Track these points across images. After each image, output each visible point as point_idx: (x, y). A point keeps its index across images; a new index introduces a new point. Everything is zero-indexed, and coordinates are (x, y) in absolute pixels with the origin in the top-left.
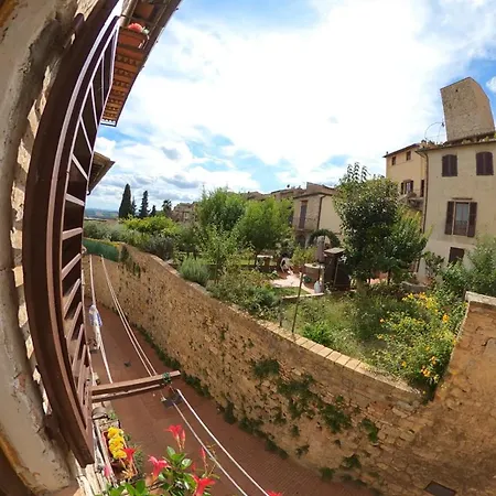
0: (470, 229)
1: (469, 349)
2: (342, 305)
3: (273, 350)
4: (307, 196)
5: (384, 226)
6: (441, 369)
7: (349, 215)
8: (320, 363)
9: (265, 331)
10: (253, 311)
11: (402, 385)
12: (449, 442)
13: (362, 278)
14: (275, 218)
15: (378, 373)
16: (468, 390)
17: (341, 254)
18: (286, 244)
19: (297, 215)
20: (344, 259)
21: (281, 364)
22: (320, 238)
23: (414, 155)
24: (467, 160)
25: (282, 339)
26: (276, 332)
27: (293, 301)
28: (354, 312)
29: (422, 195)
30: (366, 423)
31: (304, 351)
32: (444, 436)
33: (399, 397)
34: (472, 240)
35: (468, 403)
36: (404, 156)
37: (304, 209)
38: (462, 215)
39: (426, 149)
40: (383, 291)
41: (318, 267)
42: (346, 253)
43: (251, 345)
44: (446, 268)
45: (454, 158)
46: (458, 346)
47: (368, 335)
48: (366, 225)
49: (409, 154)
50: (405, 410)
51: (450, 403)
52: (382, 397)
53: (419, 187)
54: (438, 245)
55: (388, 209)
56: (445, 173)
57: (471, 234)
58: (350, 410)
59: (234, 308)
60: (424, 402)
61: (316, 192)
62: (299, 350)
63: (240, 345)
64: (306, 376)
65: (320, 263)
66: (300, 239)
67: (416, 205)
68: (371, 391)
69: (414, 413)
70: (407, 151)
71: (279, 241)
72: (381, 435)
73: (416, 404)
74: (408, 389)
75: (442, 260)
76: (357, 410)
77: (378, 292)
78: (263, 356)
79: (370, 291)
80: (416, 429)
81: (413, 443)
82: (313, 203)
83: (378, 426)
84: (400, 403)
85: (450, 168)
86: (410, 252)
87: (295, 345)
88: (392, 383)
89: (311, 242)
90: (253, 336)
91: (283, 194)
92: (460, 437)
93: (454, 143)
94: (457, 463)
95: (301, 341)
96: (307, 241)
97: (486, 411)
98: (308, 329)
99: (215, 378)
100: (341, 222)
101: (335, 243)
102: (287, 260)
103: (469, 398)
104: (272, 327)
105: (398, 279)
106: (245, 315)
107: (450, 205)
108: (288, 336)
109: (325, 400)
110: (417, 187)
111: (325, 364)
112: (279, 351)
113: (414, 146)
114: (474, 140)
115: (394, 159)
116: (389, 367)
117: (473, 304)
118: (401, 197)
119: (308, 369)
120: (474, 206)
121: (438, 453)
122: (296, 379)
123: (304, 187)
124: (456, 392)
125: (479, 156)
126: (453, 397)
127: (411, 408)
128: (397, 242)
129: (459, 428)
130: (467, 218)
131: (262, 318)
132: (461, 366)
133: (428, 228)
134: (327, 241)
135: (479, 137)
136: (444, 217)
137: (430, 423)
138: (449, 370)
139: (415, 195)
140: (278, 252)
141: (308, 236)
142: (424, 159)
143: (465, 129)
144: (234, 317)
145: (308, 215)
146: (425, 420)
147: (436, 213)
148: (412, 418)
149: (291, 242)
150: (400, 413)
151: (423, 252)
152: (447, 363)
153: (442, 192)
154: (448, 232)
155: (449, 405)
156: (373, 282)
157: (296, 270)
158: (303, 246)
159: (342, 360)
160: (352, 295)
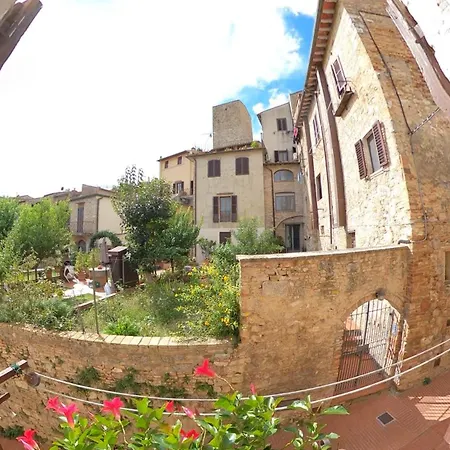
0: (233, 216)
1: (251, 293)
2: (136, 299)
3: (85, 359)
4: (83, 198)
5: (160, 221)
6: (236, 316)
7: (128, 213)
8: (136, 352)
9: (70, 341)
10: (50, 325)
11: (212, 342)
12: (270, 367)
13: (149, 270)
14: (53, 222)
15: (189, 341)
16: (263, 324)
17: (124, 252)
18: (67, 251)
19: (74, 219)
20: (129, 255)
21: (99, 369)
22: (101, 241)
23: (185, 160)
24: (228, 163)
25: (90, 343)
26: (82, 338)
27: (87, 308)
28: (150, 301)
29: (192, 193)
30: (200, 386)
31: (116, 346)
32: (264, 364)
33: (214, 351)
34: (235, 224)
35: (267, 332)
36: (175, 161)
37: (81, 212)
38: (225, 206)
39: (196, 155)
40: (169, 279)
41: (104, 269)
42: (130, 250)
43: (61, 362)
44: (218, 248)
45: (218, 163)
46: (242, 294)
47: (168, 316)
48: (145, 221)
49: (180, 158)
50: (225, 359)
51: (254, 338)
52: (201, 357)
53: (189, 187)
54: (209, 232)
55: (164, 205)
56: (210, 174)
57: (234, 219)
58: (181, 381)
59: (28, 328)
60: (236, 346)
61: (92, 194)
62: (111, 348)
63: (49, 367)
64: (129, 370)
65: (106, 265)
66: (80, 243)
67: (187, 202)
68: (189, 357)
69: (232, 358)
70: (179, 157)
71: (58, 248)
72: (217, 389)
73: (230, 350)
74: (219, 342)
75: (215, 244)
76: (186, 379)
77: (166, 280)
78: (78, 369)
79: (159, 281)
80: (241, 370)
81: (245, 381)
82: (90, 205)
83: (210, 382)
84: (217, 356)
85: (214, 170)
86: (186, 241)
87: (106, 344)
88: (203, 343)
89: (92, 246)
90: (59, 352)
91: (56, 196)
92: (276, 359)
93: (220, 151)
94: (286, 379)
95: (110, 339)
96: (88, 245)
97: (283, 333)
98: (112, 329)
99: (37, 416)
100: (121, 221)
101: (117, 243)
102: (70, 268)
103: (267, 329)
104: (76, 335)
105: (180, 265)
106: (44, 331)
107: (215, 200)
108: (95, 338)
109: (154, 384)
110: (187, 186)
111: (140, 351)
112: (91, 356)
113: (185, 152)
114: (234, 148)
115: (167, 163)
116: (195, 333)
117: (242, 261)
118: (173, 196)
119: (127, 363)
120: (234, 199)
121: (268, 379)
122: (119, 377)
123: (79, 190)
124: (255, 329)
125: (238, 160)
126: (255, 333)
127: (228, 355)
128: (175, 234)
129: (271, 353)
130: (229, 208)
131: (61, 330)
132: (250, 309)
133: (199, 219)
134: (109, 242)
135: (239, 147)
136: (211, 209)
137: (249, 360)
138: (243, 314)
139: (185, 194)
140: (59, 260)
141: (88, 240)
142: (193, 164)
143: (229, 139)
144: (31, 338)
145: (86, 218)
146: (243, 360)
147: (204, 207)
148: (233, 363)
149: (71, 247)
150: (222, 364)
151: (198, 239)
152: (239, 311)
153: (208, 189)
154: (215, 220)
155: (255, 340)
156: (159, 273)
157: (82, 277)
158: (84, 250)
159: (154, 341)
160: (143, 288)
